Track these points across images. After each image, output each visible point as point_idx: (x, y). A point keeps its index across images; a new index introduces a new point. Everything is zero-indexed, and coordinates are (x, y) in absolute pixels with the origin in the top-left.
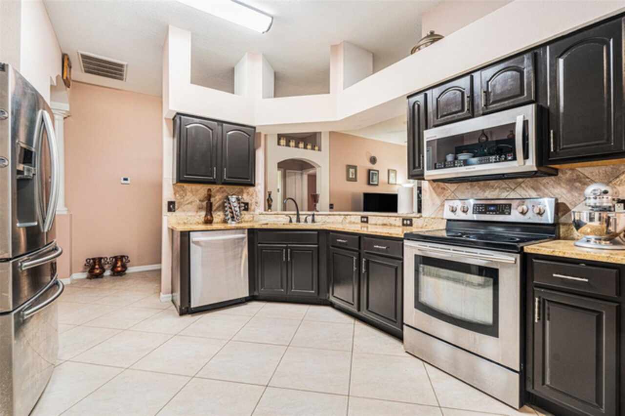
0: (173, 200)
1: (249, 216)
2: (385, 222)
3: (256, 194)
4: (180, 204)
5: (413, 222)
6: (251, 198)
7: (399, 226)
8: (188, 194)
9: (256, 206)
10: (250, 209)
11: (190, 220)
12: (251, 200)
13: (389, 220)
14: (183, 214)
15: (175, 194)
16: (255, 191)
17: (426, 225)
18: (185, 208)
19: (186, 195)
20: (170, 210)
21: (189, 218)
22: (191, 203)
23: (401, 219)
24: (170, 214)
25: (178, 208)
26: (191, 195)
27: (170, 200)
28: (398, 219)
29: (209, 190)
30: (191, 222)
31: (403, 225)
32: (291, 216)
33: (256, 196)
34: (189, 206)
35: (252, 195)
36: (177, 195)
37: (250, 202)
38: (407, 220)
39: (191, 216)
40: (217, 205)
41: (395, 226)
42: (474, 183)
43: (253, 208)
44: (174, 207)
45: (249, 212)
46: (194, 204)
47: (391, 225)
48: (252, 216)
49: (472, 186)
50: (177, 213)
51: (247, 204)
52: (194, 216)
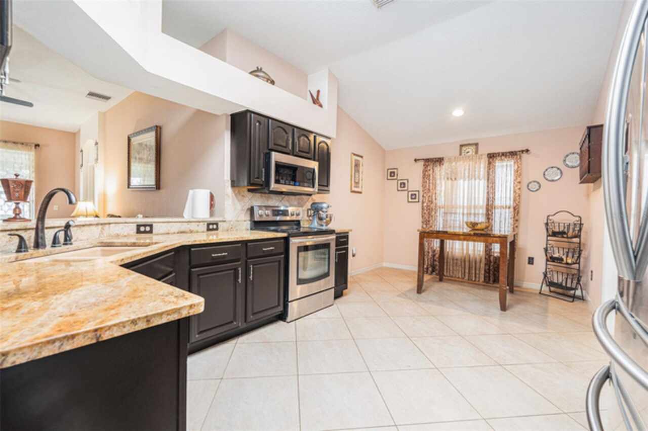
2: (183, 229)
5: (219, 226)
7: (203, 232)
13: (189, 226)
17: (231, 228)
23: (206, 224)
28: (202, 224)
31: (208, 229)
38: (213, 224)
41: (197, 232)
42: (263, 195)
47: (191, 232)
49: (262, 196)
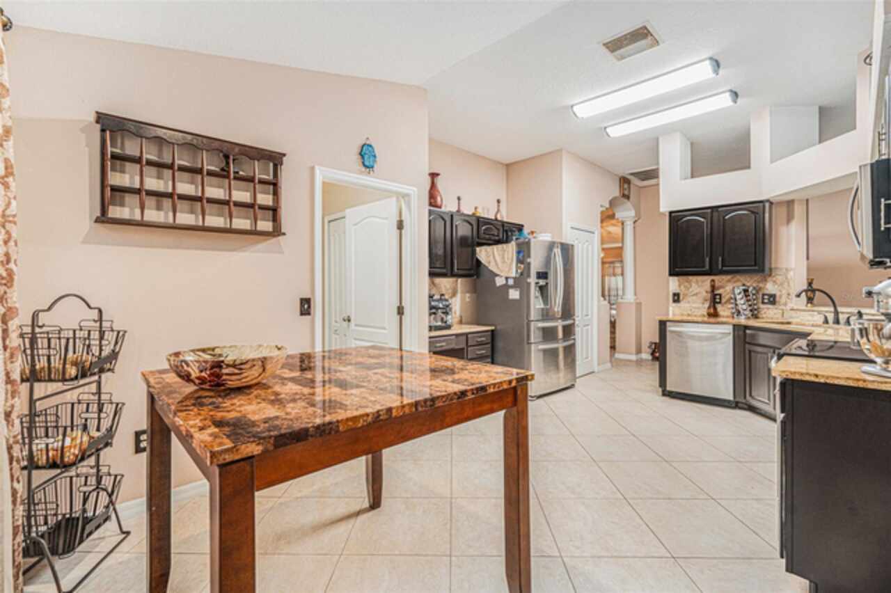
0: (677, 291)
1: (775, 311)
3: (789, 283)
4: (685, 295)
6: (780, 288)
8: (693, 284)
9: (789, 299)
10: (779, 302)
11: (694, 312)
12: (780, 291)
14: (687, 305)
15: (680, 286)
16: (787, 278)
18: (690, 299)
19: (691, 286)
20: (675, 301)
21: (693, 310)
22: (696, 294)
24: (674, 305)
25: (683, 298)
26: (696, 286)
27: (675, 292)
29: (713, 281)
30: (695, 313)
32: (827, 314)
33: (789, 285)
34: (694, 298)
35: (782, 284)
36: (682, 287)
37: (778, 294)
39: (695, 308)
40: (727, 297)
43: (783, 300)
44: (679, 298)
45: (775, 306)
46: (699, 295)
48: (780, 311)
50: (682, 304)
51: (773, 296)
52: (698, 308)
